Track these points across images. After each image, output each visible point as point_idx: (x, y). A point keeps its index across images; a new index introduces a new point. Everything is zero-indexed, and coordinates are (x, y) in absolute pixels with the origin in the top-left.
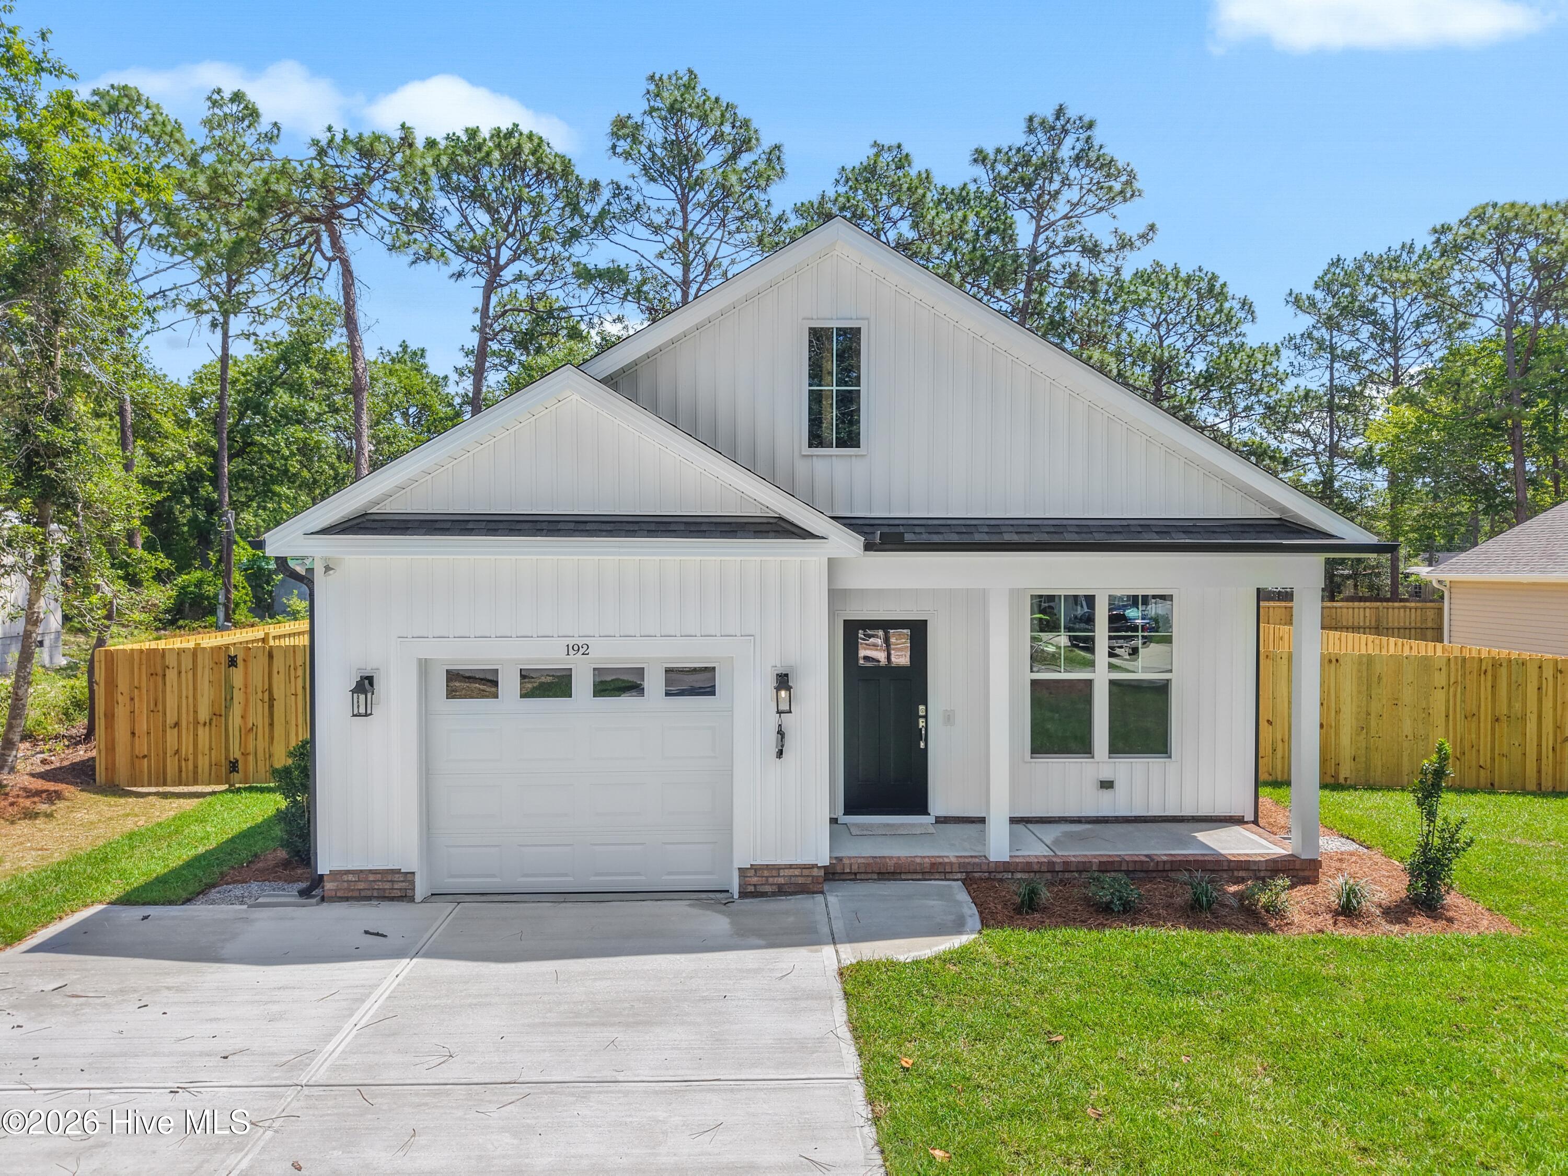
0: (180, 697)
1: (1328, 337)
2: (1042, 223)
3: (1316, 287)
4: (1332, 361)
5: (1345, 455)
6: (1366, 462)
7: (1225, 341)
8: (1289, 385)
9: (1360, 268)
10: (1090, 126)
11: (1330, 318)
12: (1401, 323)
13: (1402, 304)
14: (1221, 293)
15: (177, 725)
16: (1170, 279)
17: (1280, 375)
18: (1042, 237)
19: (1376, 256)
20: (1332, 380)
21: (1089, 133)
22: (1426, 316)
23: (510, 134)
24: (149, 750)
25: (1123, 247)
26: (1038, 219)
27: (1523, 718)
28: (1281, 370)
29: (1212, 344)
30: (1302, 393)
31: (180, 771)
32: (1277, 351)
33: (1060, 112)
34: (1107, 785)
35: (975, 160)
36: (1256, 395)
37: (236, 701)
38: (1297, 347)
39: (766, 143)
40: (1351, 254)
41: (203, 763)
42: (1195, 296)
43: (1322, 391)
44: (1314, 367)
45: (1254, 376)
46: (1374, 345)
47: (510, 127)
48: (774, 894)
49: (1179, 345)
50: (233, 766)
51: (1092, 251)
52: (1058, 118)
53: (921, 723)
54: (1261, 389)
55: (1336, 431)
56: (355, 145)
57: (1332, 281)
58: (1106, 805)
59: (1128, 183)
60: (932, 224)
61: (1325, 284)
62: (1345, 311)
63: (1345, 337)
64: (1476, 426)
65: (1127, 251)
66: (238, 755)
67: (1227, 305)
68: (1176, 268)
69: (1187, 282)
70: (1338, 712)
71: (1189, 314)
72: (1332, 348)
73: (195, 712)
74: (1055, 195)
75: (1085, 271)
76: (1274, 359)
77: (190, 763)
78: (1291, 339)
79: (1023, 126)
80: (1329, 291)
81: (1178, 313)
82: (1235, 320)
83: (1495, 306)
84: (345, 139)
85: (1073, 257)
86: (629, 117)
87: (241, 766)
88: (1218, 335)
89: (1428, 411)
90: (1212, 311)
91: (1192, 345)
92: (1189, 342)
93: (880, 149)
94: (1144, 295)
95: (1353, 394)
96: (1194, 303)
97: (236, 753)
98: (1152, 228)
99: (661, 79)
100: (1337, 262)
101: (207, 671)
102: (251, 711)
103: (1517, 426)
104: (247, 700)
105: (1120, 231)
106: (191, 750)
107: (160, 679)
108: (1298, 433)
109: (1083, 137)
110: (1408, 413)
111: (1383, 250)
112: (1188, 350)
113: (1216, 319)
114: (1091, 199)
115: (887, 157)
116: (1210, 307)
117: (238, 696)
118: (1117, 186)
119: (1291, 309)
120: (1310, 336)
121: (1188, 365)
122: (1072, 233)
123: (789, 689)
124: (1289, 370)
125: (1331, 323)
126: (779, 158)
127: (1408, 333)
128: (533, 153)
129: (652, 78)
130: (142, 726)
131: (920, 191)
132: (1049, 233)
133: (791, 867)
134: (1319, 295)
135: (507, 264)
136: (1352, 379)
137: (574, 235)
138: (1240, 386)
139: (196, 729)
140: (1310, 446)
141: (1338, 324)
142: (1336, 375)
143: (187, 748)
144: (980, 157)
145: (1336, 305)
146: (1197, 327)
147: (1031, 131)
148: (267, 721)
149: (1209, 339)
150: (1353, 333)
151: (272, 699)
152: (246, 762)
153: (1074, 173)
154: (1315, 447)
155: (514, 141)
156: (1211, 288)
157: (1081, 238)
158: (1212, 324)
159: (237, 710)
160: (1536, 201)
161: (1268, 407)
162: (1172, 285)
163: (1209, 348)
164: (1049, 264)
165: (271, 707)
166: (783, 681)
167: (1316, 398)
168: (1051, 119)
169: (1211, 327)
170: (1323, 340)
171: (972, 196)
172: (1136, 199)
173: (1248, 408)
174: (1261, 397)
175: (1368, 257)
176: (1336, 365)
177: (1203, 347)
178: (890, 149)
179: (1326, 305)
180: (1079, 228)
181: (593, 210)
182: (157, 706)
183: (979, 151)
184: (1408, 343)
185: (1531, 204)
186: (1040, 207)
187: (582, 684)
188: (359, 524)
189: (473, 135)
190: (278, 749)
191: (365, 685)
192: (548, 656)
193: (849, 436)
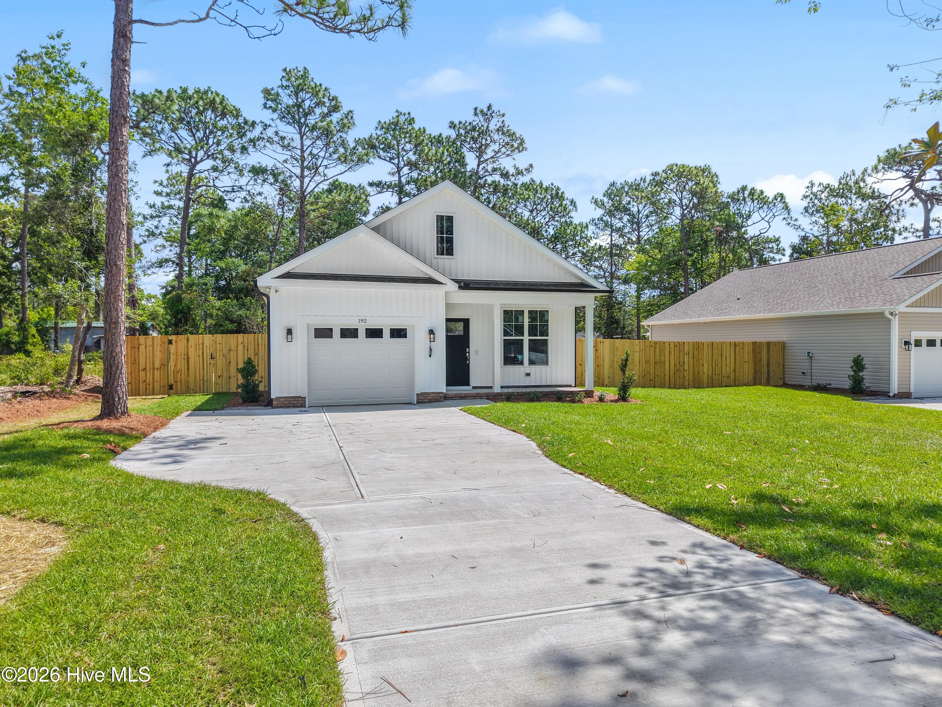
0: (146, 358)
1: (609, 220)
2: (482, 160)
3: (604, 196)
4: (612, 232)
5: (618, 278)
6: (626, 281)
7: (563, 220)
8: (592, 243)
9: (623, 188)
10: (503, 115)
11: (610, 211)
12: (641, 215)
13: (641, 206)
14: (562, 197)
15: (144, 369)
16: (538, 188)
17: (588, 238)
18: (481, 167)
19: (630, 183)
20: (611, 241)
21: (503, 119)
22: (651, 212)
23: (206, 92)
24: (132, 380)
25: (519, 174)
26: (479, 157)
27: (664, 362)
28: (589, 235)
29: (557, 221)
30: (598, 247)
31: (146, 389)
32: (587, 226)
33: (489, 107)
34: (528, 375)
35: (450, 127)
36: (578, 248)
37: (171, 359)
38: (596, 224)
39: (345, 109)
40: (620, 181)
41: (157, 386)
42: (550, 197)
43: (608, 246)
44: (604, 235)
45: (577, 238)
46: (629, 225)
47: (206, 88)
48: (428, 402)
49: (542, 221)
50: (171, 387)
51: (505, 175)
52: (489, 110)
53: (467, 354)
54: (580, 244)
55: (614, 266)
57: (611, 193)
58: (528, 381)
59: (521, 144)
60: (427, 154)
61: (608, 194)
62: (617, 209)
63: (617, 221)
64: (670, 264)
65: (520, 176)
66: (173, 382)
67: (564, 203)
68: (541, 183)
69: (546, 190)
70: (603, 361)
71: (547, 206)
72: (612, 226)
73: (153, 364)
74: (487, 146)
75: (502, 184)
76: (585, 230)
77: (151, 386)
78: (593, 220)
79: (472, 112)
80: (610, 198)
81: (542, 205)
82: (568, 210)
83: (678, 211)
85: (497, 177)
86: (272, 89)
87: (174, 387)
88: (560, 217)
89: (650, 257)
90: (557, 205)
91: (549, 221)
92: (547, 220)
93: (399, 114)
94: (527, 196)
95: (620, 248)
96: (550, 200)
97: (172, 381)
98: (531, 166)
99: (290, 71)
100: (613, 184)
101: (159, 346)
102: (179, 363)
103: (685, 264)
104: (177, 358)
105: (517, 166)
106: (151, 380)
107: (137, 350)
108: (596, 267)
109: (501, 120)
110: (643, 258)
111: (633, 180)
112: (547, 224)
113: (559, 209)
114: (503, 150)
115: (402, 119)
116: (556, 203)
117: (172, 357)
118: (516, 145)
119: (593, 206)
120: (602, 219)
121: (546, 231)
122: (495, 165)
123: (434, 334)
124: (592, 236)
125: (610, 213)
126: (352, 117)
127: (643, 220)
128: (221, 103)
129: (285, 70)
131: (422, 138)
132: (484, 165)
133: (433, 393)
134: (606, 200)
135: (201, 161)
136: (621, 241)
138: (571, 243)
139: (153, 371)
140: (602, 273)
141: (614, 214)
142: (614, 239)
143: (149, 379)
144: (452, 125)
145: (613, 205)
146: (551, 213)
147: (476, 114)
148: (186, 367)
149: (556, 219)
150: (620, 219)
151: (188, 358)
152: (176, 385)
153: (496, 137)
154: (605, 274)
155: (210, 96)
156: (557, 194)
157: (500, 169)
158: (557, 211)
159: (172, 364)
160: (692, 164)
161: (583, 253)
162: (539, 191)
163: (556, 223)
164: (486, 180)
165: (188, 361)
166: (432, 332)
167: (605, 249)
168: (485, 110)
169: (557, 213)
170: (608, 222)
171: (444, 140)
172: (524, 152)
173: (574, 254)
174: (581, 248)
175: (626, 183)
176: (613, 234)
177: (553, 223)
178: (404, 114)
179: (608, 204)
180: (498, 163)
181: (251, 135)
182: (135, 361)
183: (452, 123)
184: (644, 225)
185: (691, 166)
186: (481, 151)
187: (362, 333)
188: (288, 276)
189: (185, 91)
190: (191, 379)
191: (289, 332)
192: (350, 324)
193: (450, 252)
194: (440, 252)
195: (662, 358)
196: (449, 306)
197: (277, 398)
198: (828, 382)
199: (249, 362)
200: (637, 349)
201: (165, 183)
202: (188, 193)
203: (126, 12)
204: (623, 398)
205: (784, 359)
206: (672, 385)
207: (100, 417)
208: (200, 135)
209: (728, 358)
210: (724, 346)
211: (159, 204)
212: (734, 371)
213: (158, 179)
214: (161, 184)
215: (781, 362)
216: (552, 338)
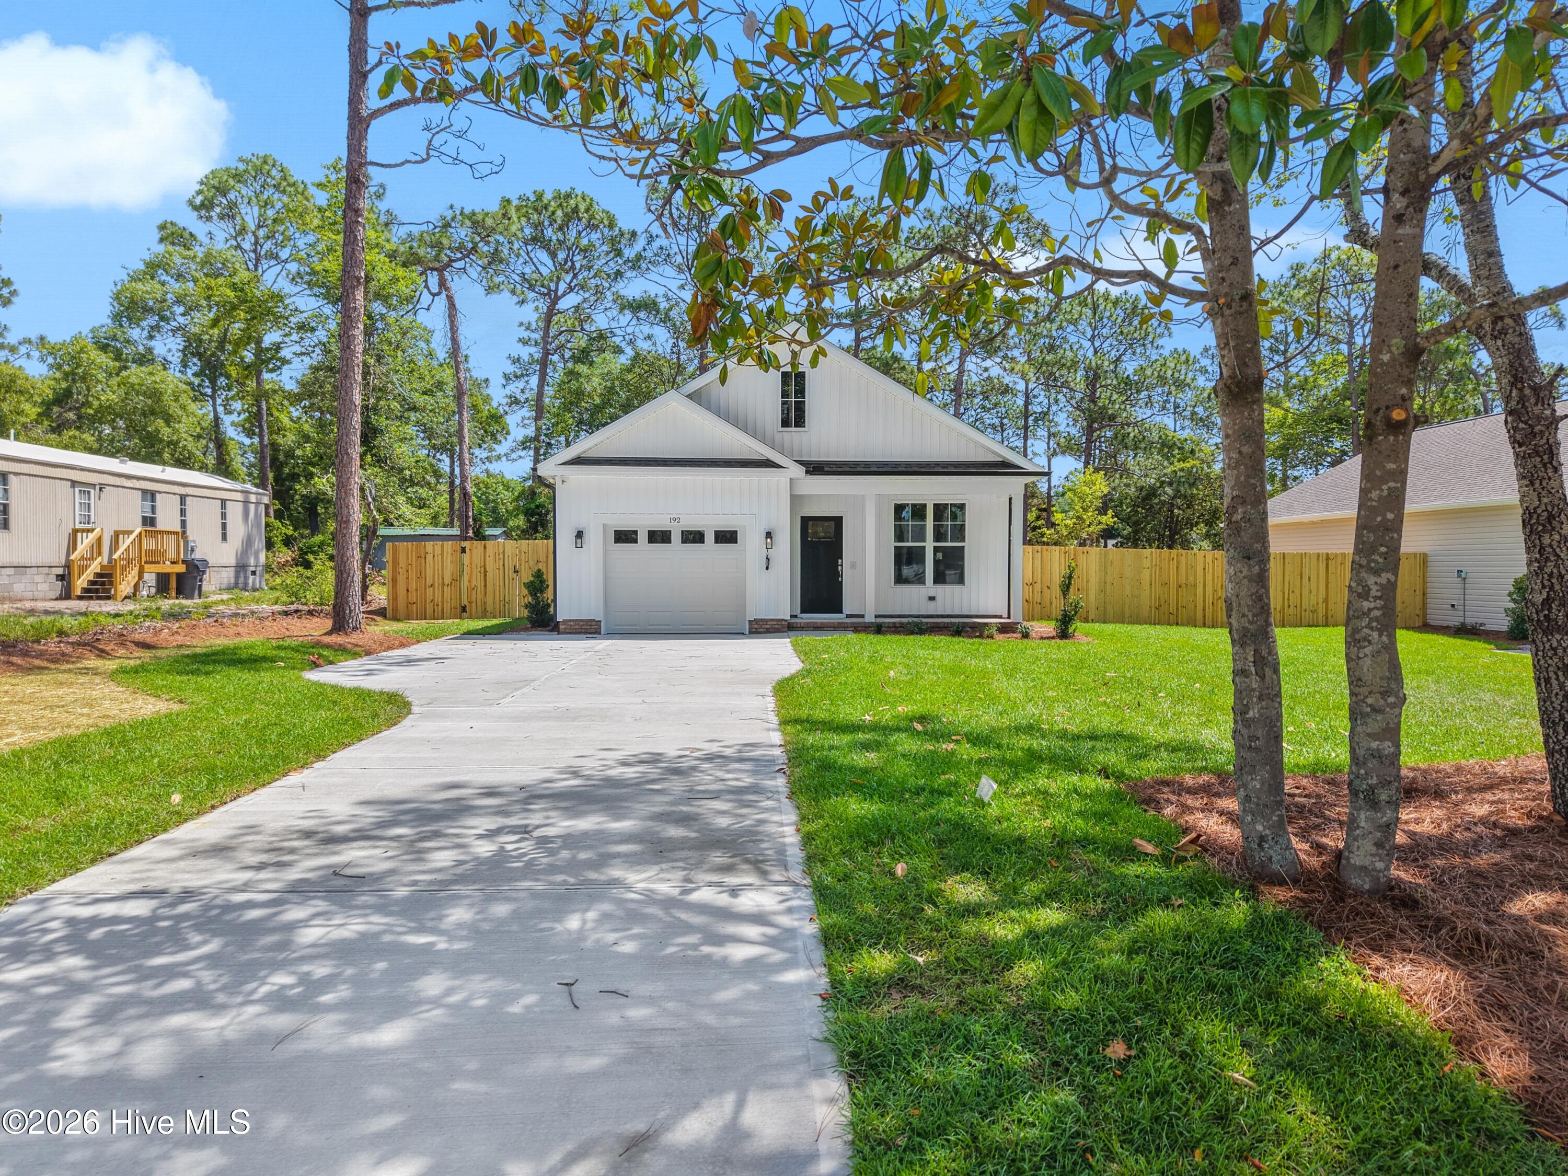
0: (434, 570)
15: (432, 585)
23: (568, 196)
24: (417, 599)
31: (434, 611)
34: (932, 599)
37: (465, 573)
41: (447, 607)
42: (1121, 315)
47: (568, 190)
48: (765, 633)
50: (464, 611)
53: (840, 568)
56: (470, 219)
58: (932, 609)
73: (443, 578)
77: (440, 608)
82: (1151, 336)
84: (462, 213)
87: (468, 610)
96: (1120, 320)
97: (465, 602)
101: (449, 555)
102: (474, 578)
104: (472, 572)
106: (440, 600)
107: (423, 559)
117: (466, 570)
123: (772, 538)
128: (587, 211)
130: (413, 586)
133: (772, 620)
135: (564, 295)
137: (619, 274)
139: (443, 588)
143: (438, 599)
148: (483, 584)
151: (485, 571)
152: (471, 607)
155: (572, 202)
156: (1135, 309)
159: (466, 577)
165: (485, 576)
166: (769, 535)
181: (629, 253)
182: (421, 575)
187: (676, 537)
188: (579, 461)
189: (539, 197)
190: (489, 600)
191: (580, 535)
192: (660, 524)
193: (800, 422)
194: (785, 423)
195: (1191, 579)
196: (795, 500)
197: (565, 622)
198: (1480, 621)
199: (539, 575)
200: (1146, 563)
201: (534, 326)
202: (546, 343)
203: (359, 152)
204: (1064, 634)
205: (1425, 582)
206: (1209, 621)
207: (329, 633)
208: (561, 255)
209: (1313, 580)
210: (1306, 561)
211: (526, 357)
212: (1326, 601)
213: (525, 321)
214: (528, 328)
215: (1419, 587)
216: (970, 545)
